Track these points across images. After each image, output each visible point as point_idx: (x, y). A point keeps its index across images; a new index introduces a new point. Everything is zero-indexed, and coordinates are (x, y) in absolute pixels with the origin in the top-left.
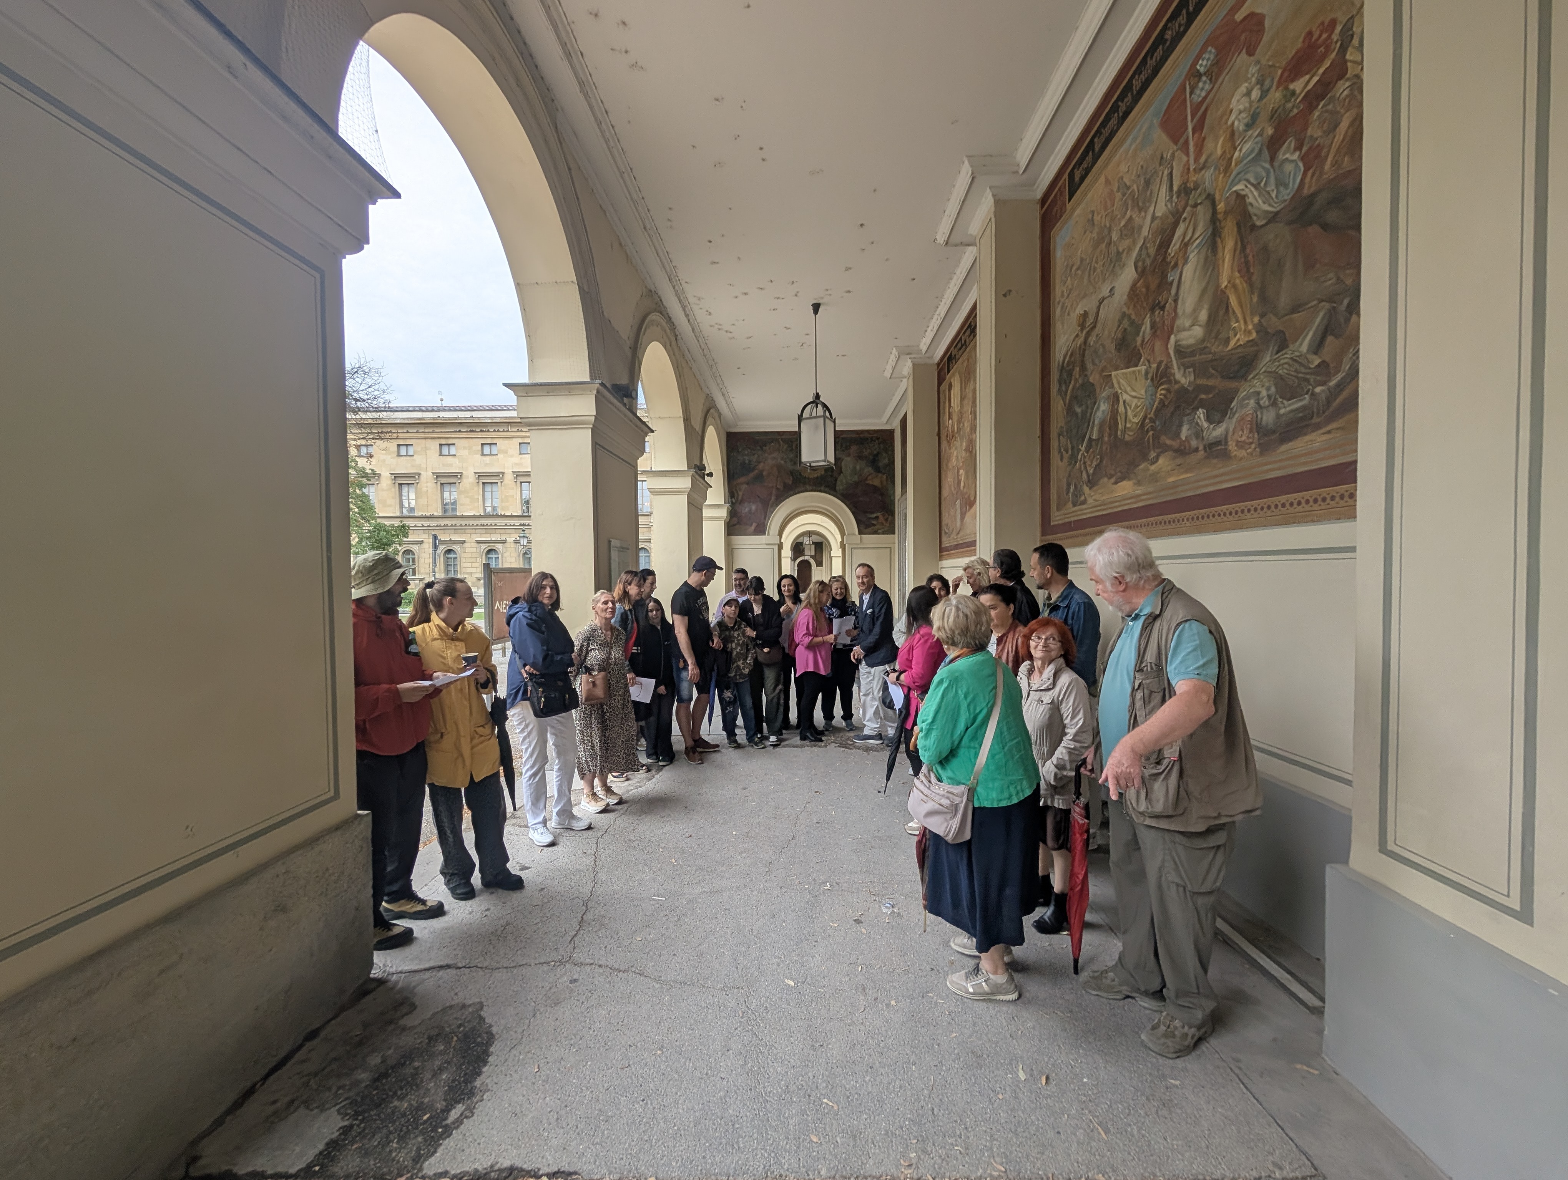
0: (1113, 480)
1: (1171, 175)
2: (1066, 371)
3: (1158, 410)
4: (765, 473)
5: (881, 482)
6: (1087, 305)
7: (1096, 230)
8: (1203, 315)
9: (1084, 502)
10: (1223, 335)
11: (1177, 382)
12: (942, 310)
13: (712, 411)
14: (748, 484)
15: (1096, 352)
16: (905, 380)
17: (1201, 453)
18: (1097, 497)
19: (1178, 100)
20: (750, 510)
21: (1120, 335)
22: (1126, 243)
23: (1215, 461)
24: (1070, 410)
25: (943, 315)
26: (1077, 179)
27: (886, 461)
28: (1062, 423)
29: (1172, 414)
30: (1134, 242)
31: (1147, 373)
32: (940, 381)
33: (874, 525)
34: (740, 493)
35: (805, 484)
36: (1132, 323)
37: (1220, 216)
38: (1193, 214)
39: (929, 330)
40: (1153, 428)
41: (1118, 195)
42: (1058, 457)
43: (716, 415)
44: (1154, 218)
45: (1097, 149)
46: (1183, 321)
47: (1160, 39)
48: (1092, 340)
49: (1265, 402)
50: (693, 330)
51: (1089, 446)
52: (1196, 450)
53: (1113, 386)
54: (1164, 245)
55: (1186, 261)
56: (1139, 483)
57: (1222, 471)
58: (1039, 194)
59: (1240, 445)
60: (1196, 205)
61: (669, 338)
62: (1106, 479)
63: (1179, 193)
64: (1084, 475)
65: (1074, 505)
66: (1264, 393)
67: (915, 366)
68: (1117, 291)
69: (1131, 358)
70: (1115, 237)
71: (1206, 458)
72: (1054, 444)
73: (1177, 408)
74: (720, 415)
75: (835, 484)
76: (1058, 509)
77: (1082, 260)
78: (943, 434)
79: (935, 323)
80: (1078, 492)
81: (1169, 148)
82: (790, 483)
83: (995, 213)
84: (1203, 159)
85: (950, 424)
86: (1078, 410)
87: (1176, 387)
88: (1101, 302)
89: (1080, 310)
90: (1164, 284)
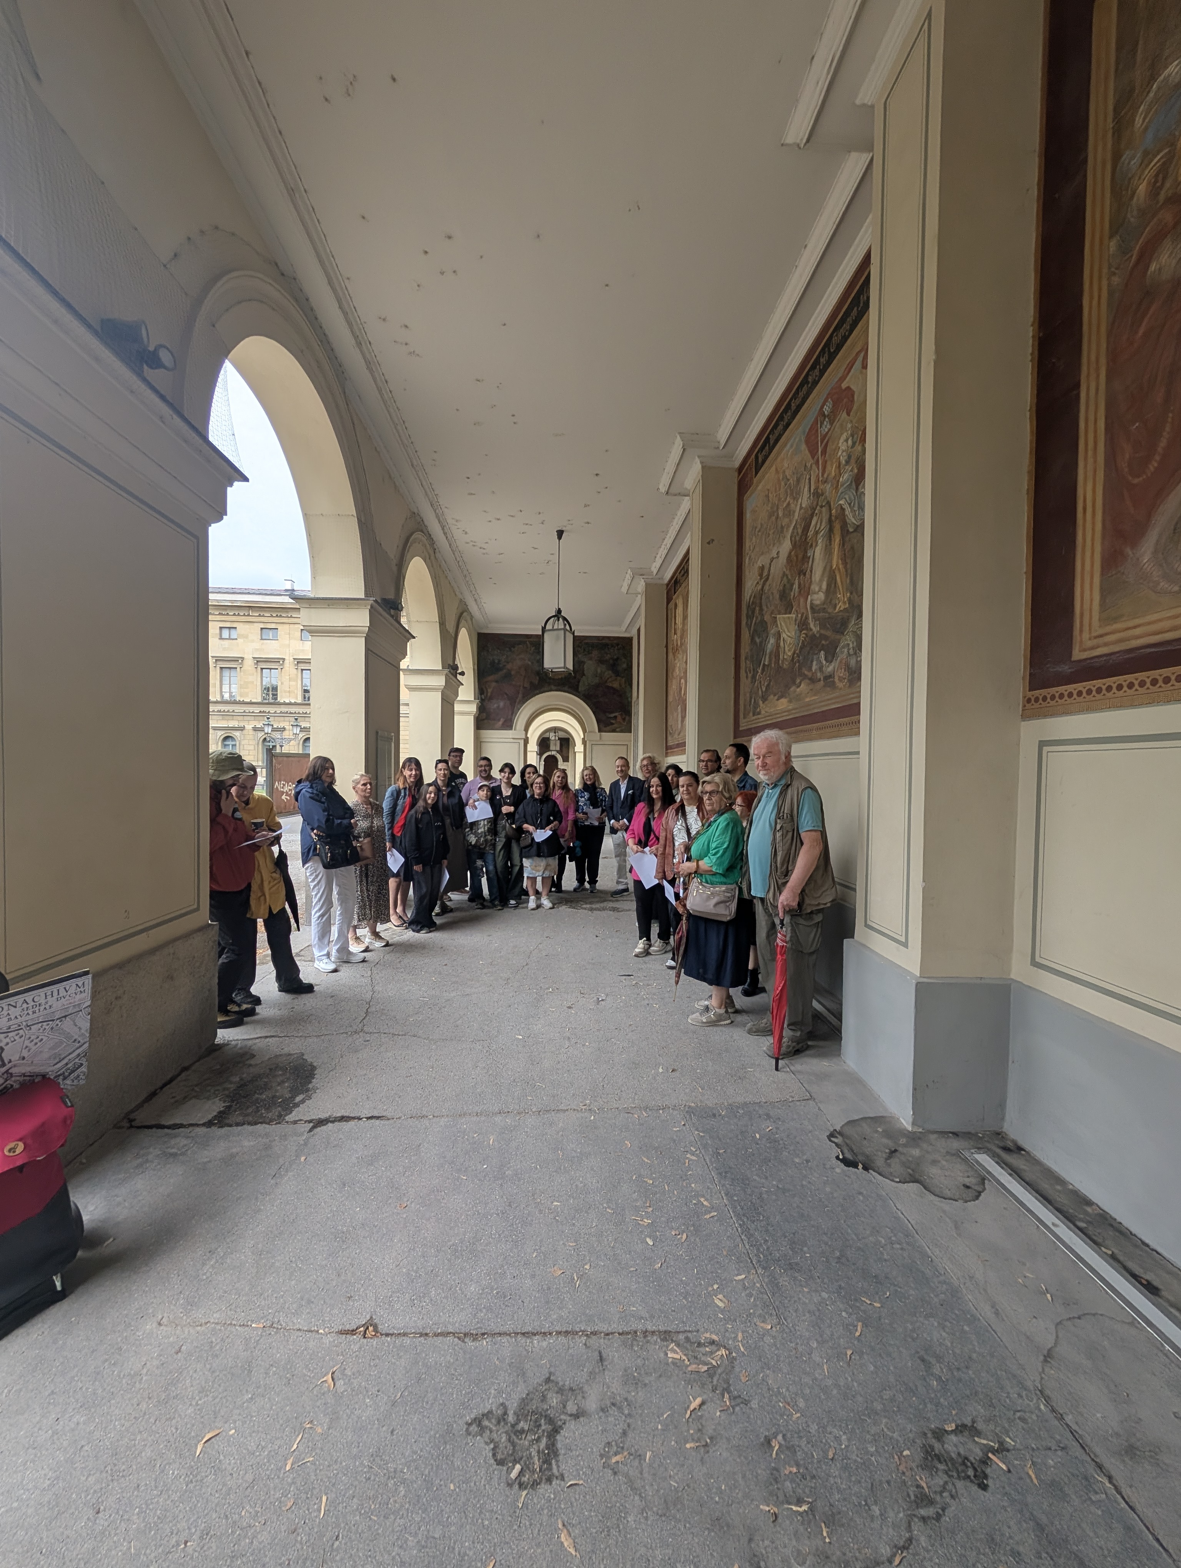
0: (776, 697)
1: (810, 479)
2: (751, 608)
3: (801, 648)
4: (513, 673)
5: (620, 685)
6: (763, 561)
7: (770, 505)
8: (824, 586)
9: (759, 713)
10: (833, 602)
11: (811, 630)
12: (668, 541)
13: (465, 614)
14: (497, 682)
15: (768, 598)
16: (639, 596)
17: (822, 682)
18: (767, 709)
19: (814, 428)
20: (498, 707)
21: (781, 588)
22: (786, 520)
23: (829, 689)
24: (753, 639)
25: (669, 546)
26: (760, 460)
27: (625, 666)
28: (747, 650)
29: (809, 653)
30: (791, 521)
31: (796, 620)
32: (669, 600)
33: (612, 724)
34: (490, 690)
35: (549, 684)
36: (789, 581)
37: (833, 518)
38: (821, 512)
39: (658, 556)
40: (799, 661)
41: (783, 484)
42: (745, 675)
43: (468, 618)
44: (801, 508)
45: (772, 442)
46: (815, 587)
47: (805, 381)
48: (767, 587)
49: (851, 651)
50: (450, 545)
51: (763, 670)
52: (820, 680)
53: (777, 626)
54: (806, 528)
55: (816, 545)
56: (790, 701)
57: (832, 696)
58: (737, 464)
59: (841, 679)
60: (822, 507)
61: (429, 553)
62: (772, 696)
63: (814, 494)
64: (760, 692)
65: (754, 715)
66: (851, 646)
67: (647, 585)
68: (781, 555)
69: (788, 608)
70: (781, 514)
71: (824, 686)
72: (743, 665)
73: (811, 648)
74: (472, 617)
75: (578, 686)
76: (744, 718)
77: (762, 525)
78: (670, 647)
79: (663, 552)
80: (756, 705)
81: (810, 462)
82: (537, 682)
83: (702, 476)
84: (825, 476)
85: (675, 638)
86: (758, 640)
87: (811, 633)
88: (772, 559)
89: (760, 564)
90: (805, 559)
